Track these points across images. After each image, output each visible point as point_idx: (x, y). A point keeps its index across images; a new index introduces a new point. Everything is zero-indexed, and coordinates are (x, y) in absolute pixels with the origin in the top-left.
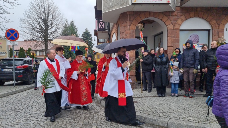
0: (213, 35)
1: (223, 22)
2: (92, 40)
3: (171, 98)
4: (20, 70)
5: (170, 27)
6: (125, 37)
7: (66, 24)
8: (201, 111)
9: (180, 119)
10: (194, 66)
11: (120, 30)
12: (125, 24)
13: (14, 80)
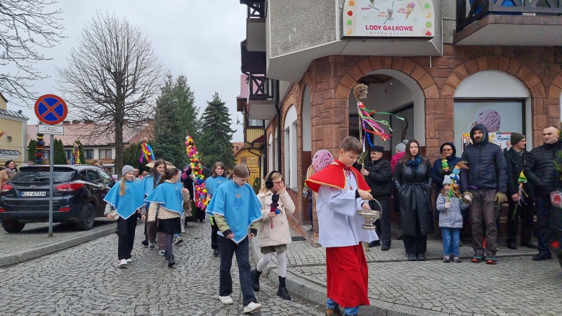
0: (535, 113)
1: (555, 82)
2: (230, 122)
3: (440, 265)
4: (65, 194)
5: (432, 92)
6: (324, 114)
7: (167, 84)
8: (523, 296)
10: (495, 186)
11: (309, 98)
12: (325, 85)
13: (51, 219)
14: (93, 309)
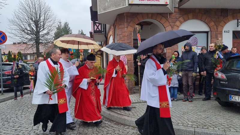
0: (212, 38)
1: (221, 24)
4: (8, 75)
5: (169, 29)
6: (122, 39)
7: (59, 26)
8: (200, 115)
9: (179, 124)
10: (192, 69)
11: (117, 32)
12: (122, 26)
13: (2, 87)
14: (13, 127)
